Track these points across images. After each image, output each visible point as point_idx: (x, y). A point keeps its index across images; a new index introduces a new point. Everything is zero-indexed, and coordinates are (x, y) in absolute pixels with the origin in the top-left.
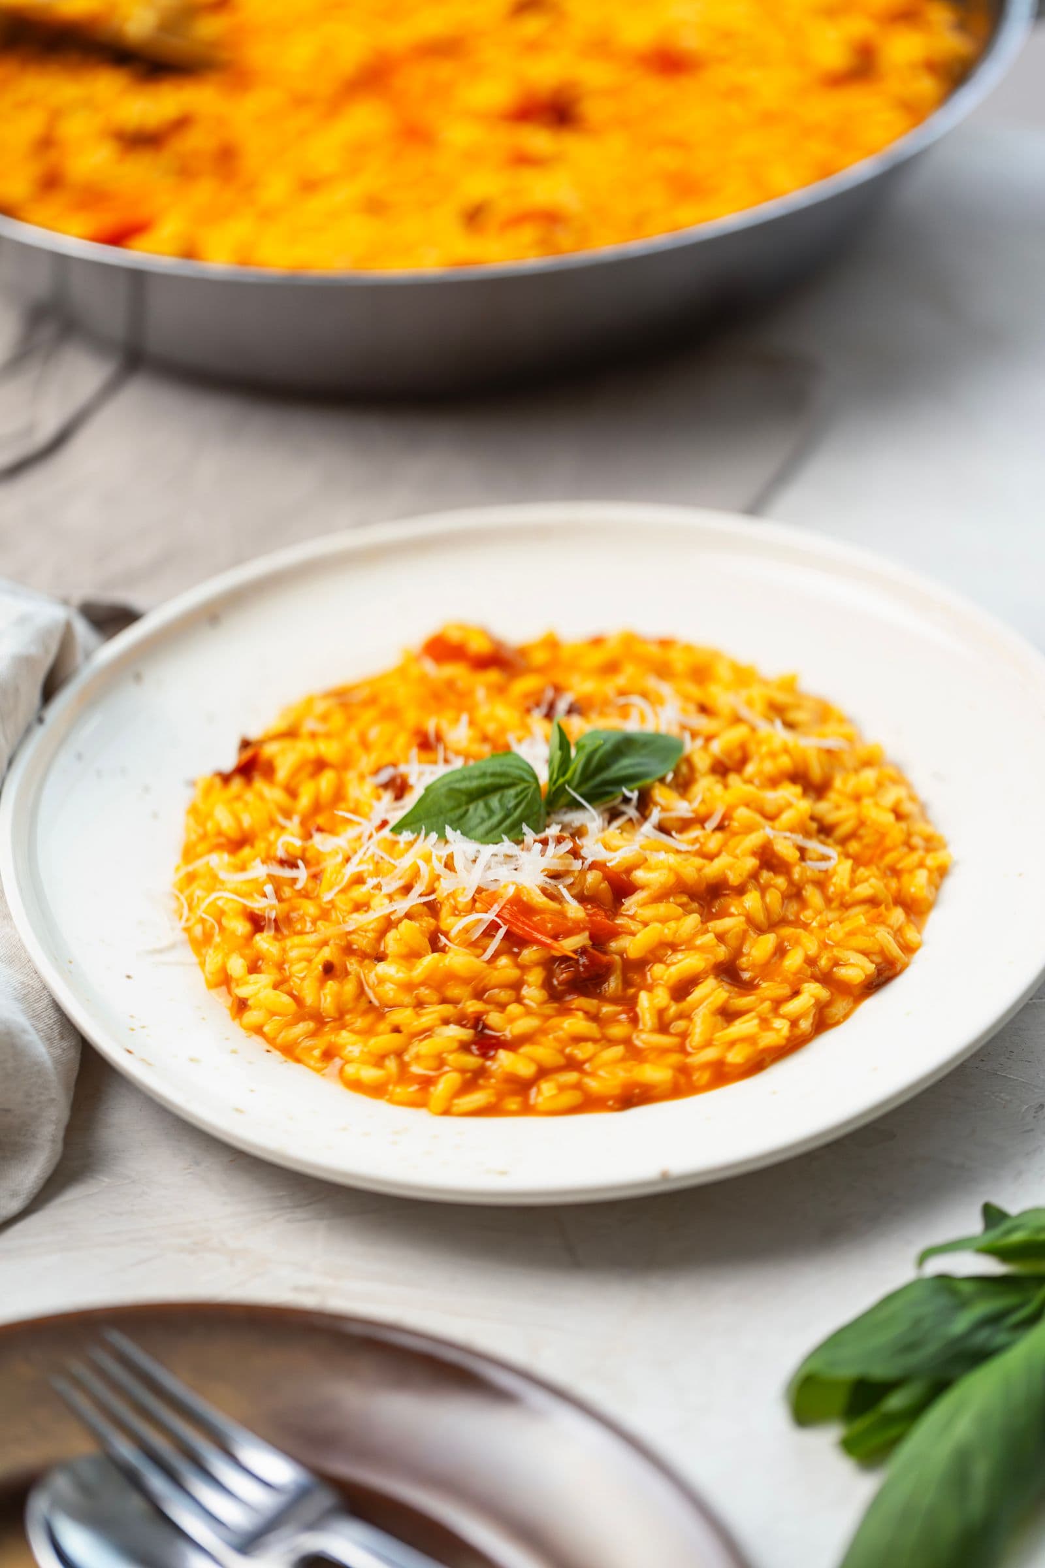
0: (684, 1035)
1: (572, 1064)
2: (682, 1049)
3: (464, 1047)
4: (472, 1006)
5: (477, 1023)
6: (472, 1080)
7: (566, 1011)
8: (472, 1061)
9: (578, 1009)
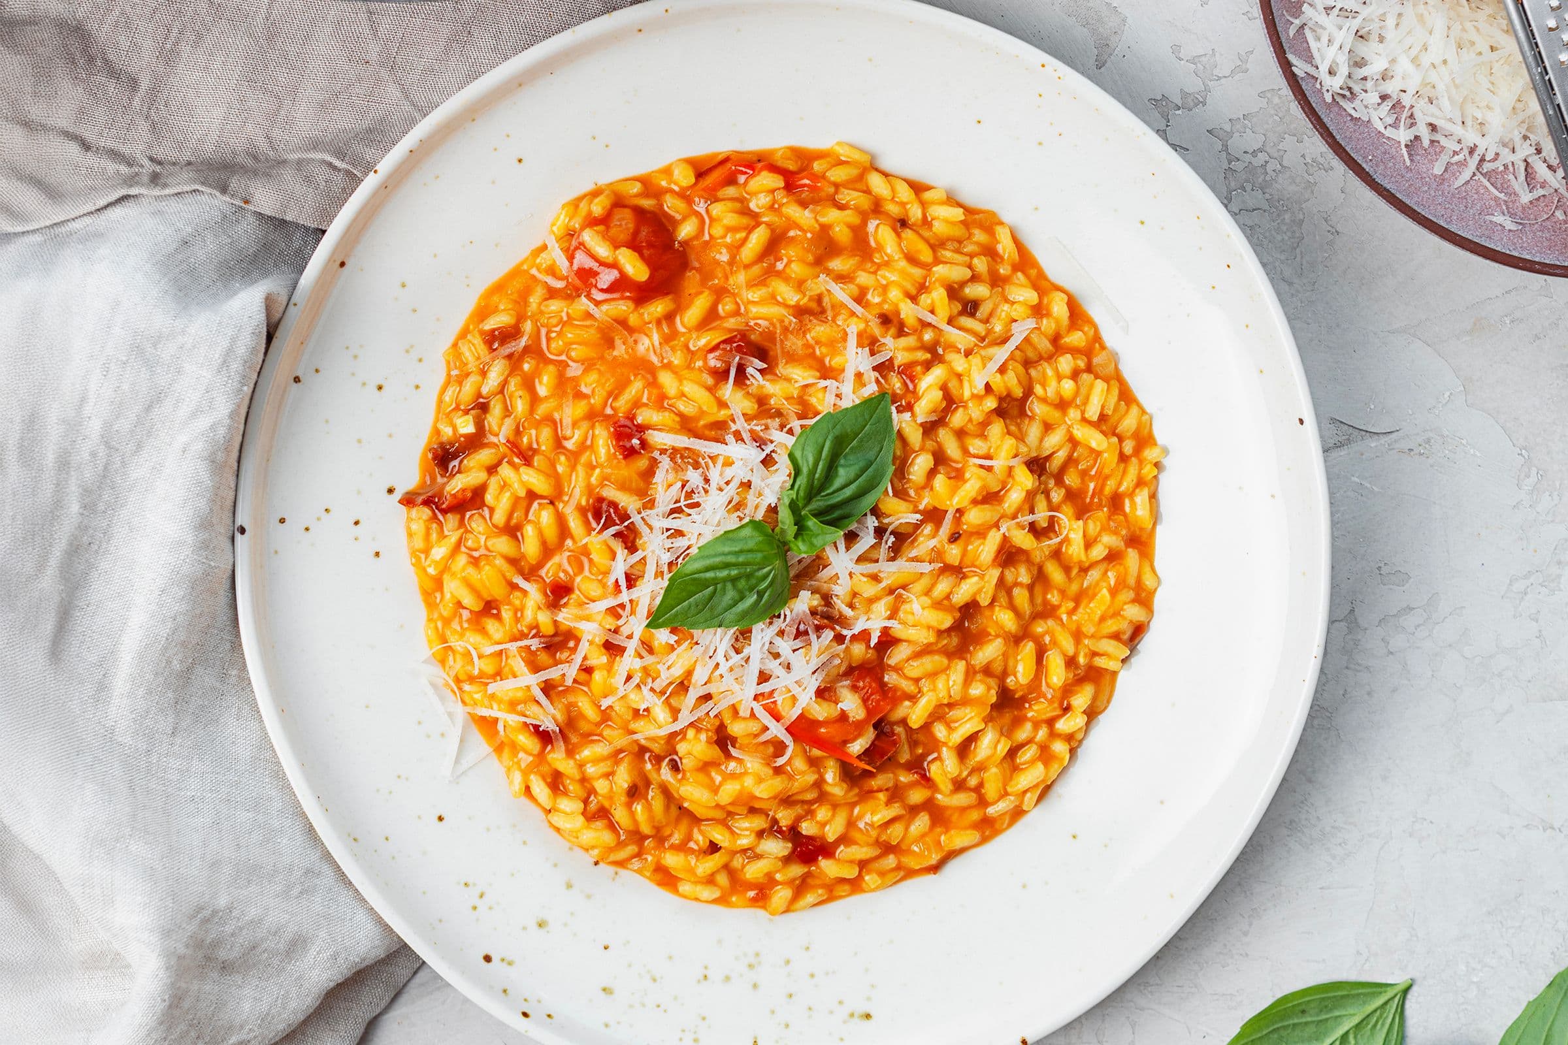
0: (978, 789)
1: (888, 849)
2: (983, 802)
3: (787, 860)
4: (785, 817)
5: (793, 834)
6: (800, 887)
7: (867, 795)
8: (797, 870)
9: (880, 790)
